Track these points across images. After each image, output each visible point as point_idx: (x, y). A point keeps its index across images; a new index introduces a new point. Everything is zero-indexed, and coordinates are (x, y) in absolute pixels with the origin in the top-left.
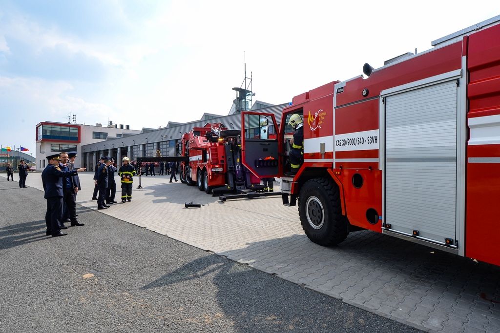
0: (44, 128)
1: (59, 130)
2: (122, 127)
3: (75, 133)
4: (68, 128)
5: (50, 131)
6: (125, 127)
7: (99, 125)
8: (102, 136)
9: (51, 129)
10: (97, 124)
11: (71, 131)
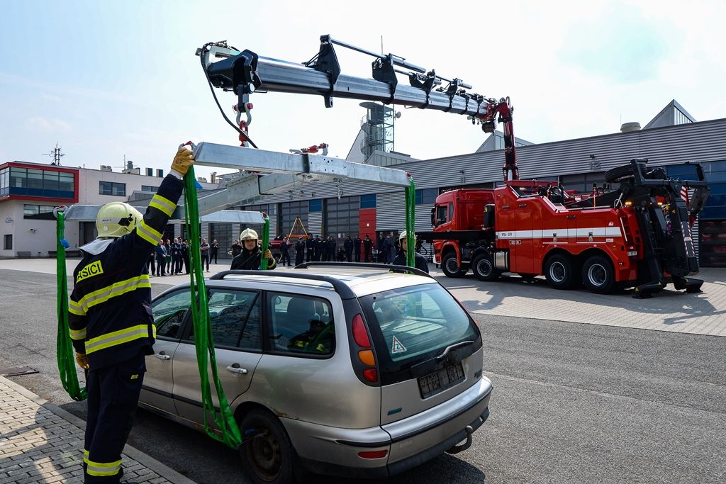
0: (13, 174)
1: (40, 177)
2: (150, 172)
3: (67, 184)
4: (57, 173)
5: (23, 179)
6: (155, 174)
7: (106, 169)
8: (115, 190)
9: (24, 176)
10: (104, 167)
11: (62, 179)
